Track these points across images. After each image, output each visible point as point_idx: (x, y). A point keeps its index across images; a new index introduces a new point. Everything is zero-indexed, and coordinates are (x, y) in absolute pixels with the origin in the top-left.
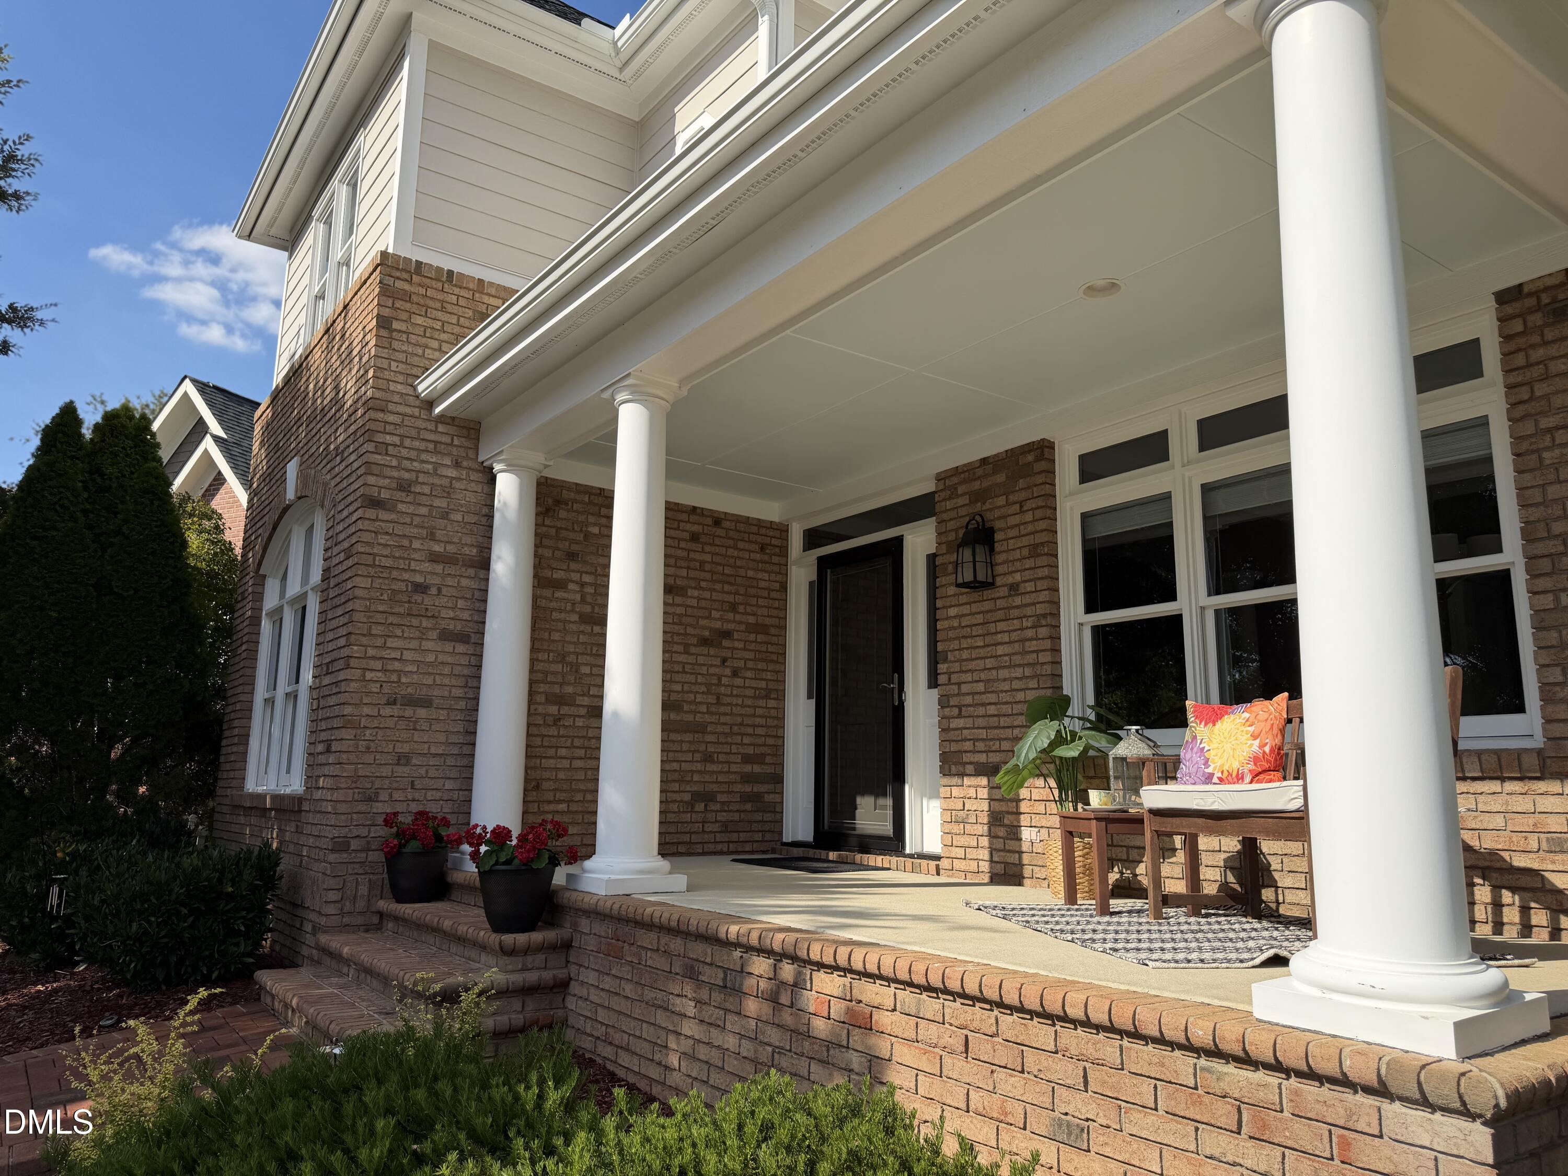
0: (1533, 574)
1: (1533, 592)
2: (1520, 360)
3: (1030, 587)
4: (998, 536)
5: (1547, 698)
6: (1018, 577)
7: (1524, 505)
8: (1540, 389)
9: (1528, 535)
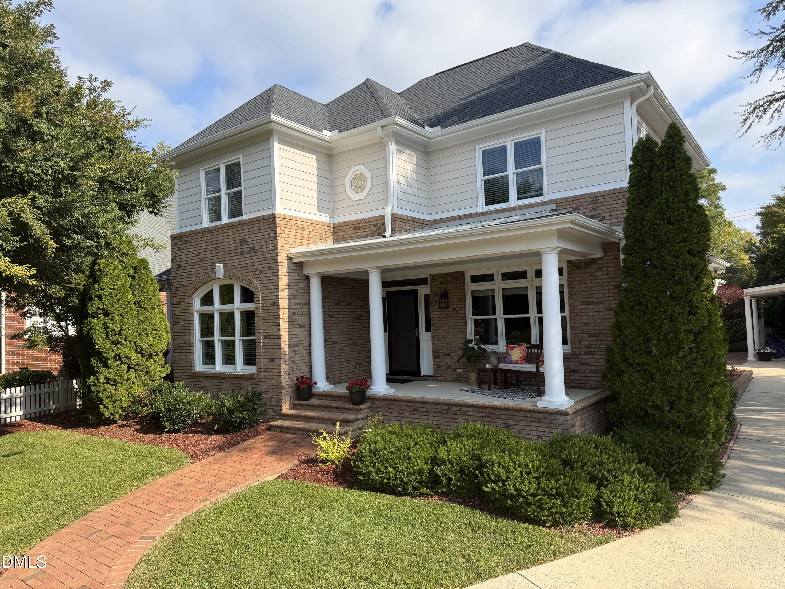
0: (571, 319)
1: (571, 323)
2: (570, 276)
3: (459, 309)
4: (449, 295)
5: (572, 343)
6: (455, 306)
7: (570, 305)
8: (574, 283)
9: (570, 311)
